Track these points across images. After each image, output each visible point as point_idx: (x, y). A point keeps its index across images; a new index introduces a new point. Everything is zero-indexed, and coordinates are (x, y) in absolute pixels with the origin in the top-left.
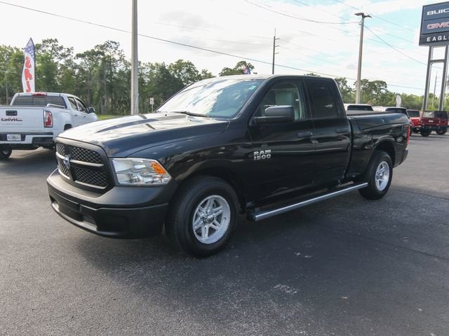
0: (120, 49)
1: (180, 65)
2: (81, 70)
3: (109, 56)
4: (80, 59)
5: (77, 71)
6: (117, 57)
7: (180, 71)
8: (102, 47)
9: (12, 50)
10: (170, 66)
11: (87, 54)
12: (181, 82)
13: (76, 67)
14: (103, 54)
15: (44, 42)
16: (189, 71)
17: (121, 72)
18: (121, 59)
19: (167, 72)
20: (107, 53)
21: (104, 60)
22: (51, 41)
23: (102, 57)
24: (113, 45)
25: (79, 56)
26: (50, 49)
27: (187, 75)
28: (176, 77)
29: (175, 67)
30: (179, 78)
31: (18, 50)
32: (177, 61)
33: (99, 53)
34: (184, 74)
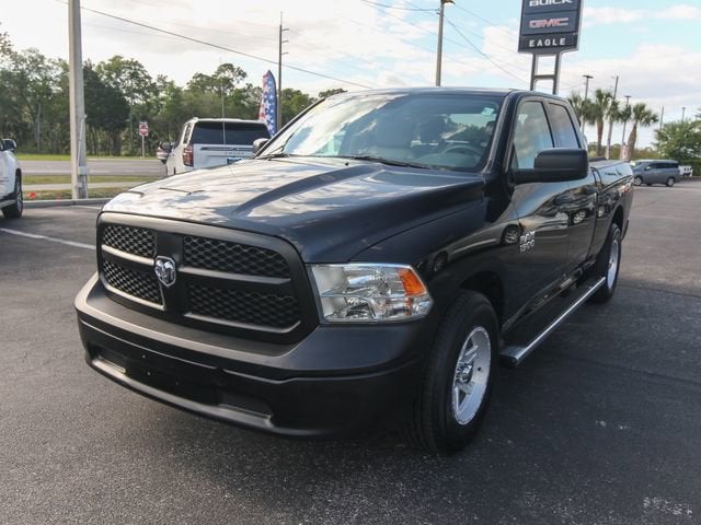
1: (117, 65)
10: (100, 66)
16: (134, 76)
27: (132, 83)
28: (112, 86)
29: (108, 68)
30: (118, 88)
32: (111, 57)
34: (125, 81)
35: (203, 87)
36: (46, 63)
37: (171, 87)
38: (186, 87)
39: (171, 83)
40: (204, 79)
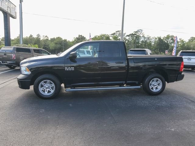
0: (143, 32)
1: (168, 37)
2: (128, 41)
3: (138, 35)
4: (128, 37)
5: (127, 41)
6: (141, 36)
7: (168, 40)
8: (136, 32)
9: (106, 35)
10: (164, 38)
11: (130, 35)
12: (168, 44)
13: (127, 40)
14: (136, 34)
15: (116, 32)
16: (172, 39)
17: (142, 41)
18: (143, 36)
19: (162, 40)
20: (137, 34)
21: (136, 37)
22: (118, 31)
23: (136, 36)
24: (140, 31)
25: (127, 36)
26: (118, 34)
27: (171, 41)
28: (166, 42)
29: (166, 38)
30: (167, 42)
31: (108, 35)
32: (167, 35)
33: (135, 34)
34: (170, 40)
35: (193, 40)
36: (151, 38)
37: (183, 41)
38: (187, 41)
39: (183, 40)
40: (193, 38)
